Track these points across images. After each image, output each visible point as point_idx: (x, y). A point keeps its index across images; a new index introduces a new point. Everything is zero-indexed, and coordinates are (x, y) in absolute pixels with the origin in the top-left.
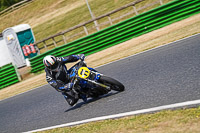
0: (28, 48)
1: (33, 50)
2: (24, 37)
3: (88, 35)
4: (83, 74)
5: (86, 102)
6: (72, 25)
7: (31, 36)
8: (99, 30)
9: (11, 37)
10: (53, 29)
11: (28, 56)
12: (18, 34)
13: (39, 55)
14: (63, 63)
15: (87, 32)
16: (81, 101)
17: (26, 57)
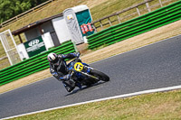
0: (86, 27)
1: (90, 28)
2: (83, 17)
3: (140, 16)
4: (78, 67)
5: (81, 89)
6: (125, 7)
7: (89, 16)
8: (150, 12)
9: (70, 16)
10: (108, 10)
11: (86, 34)
12: (77, 14)
13: (96, 33)
14: (63, 59)
15: (139, 13)
16: (77, 88)
17: (83, 35)
